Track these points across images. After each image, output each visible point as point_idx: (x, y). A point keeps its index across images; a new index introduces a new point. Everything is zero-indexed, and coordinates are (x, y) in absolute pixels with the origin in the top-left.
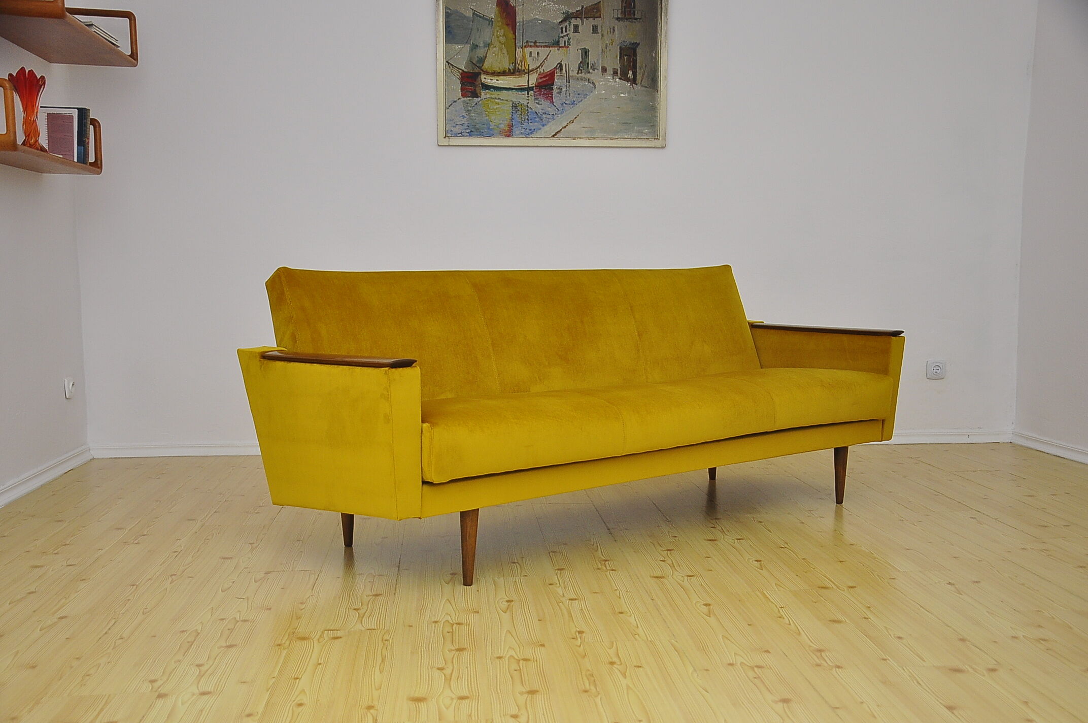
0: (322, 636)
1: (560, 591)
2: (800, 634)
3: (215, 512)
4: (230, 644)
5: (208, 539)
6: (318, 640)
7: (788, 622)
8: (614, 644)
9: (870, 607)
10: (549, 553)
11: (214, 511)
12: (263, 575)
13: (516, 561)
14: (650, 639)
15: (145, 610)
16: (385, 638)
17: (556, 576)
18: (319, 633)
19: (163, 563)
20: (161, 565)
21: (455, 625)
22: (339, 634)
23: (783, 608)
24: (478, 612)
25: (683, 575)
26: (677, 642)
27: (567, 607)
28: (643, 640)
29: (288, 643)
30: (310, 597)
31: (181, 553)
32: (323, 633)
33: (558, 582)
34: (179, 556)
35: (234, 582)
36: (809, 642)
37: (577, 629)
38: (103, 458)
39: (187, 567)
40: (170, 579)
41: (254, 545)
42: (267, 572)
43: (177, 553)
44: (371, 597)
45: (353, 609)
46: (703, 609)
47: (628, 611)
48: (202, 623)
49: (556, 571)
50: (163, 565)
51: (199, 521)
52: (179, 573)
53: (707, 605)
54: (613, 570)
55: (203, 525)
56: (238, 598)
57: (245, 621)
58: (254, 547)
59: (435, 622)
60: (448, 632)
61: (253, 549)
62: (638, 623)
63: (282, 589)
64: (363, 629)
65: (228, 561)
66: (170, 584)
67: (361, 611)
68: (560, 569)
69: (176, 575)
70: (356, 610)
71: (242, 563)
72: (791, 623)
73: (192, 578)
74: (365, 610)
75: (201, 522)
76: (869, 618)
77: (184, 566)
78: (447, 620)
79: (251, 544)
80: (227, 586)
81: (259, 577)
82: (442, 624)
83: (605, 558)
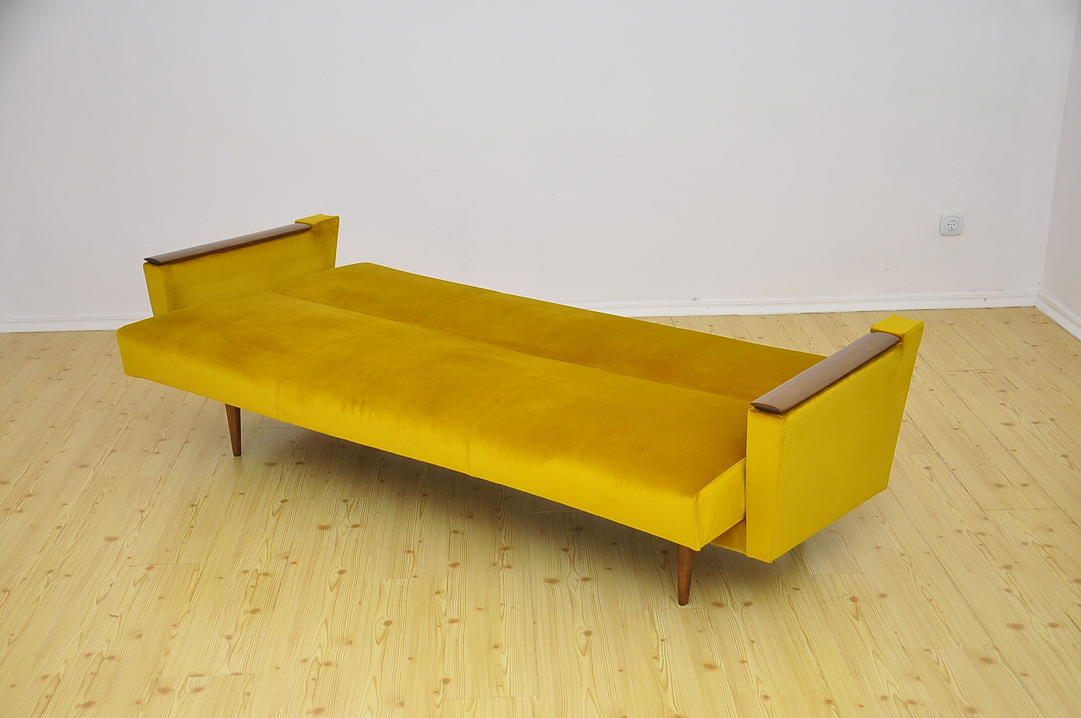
0: (184, 687)
1: (444, 603)
2: (666, 688)
3: (112, 451)
4: (88, 701)
5: (97, 504)
6: (180, 693)
7: (661, 668)
8: (475, 699)
9: (753, 642)
10: (451, 533)
11: (110, 450)
12: (144, 571)
13: (412, 550)
14: (512, 695)
15: (12, 637)
16: (248, 690)
17: (447, 578)
18: (183, 680)
19: (43, 548)
20: (39, 553)
21: (323, 666)
22: (203, 682)
23: (663, 640)
24: (350, 643)
25: (579, 578)
26: (538, 700)
27: (444, 634)
28: (505, 696)
29: (147, 699)
30: (185, 613)
31: (66, 527)
32: (186, 680)
33: (446, 590)
34: (63, 533)
35: (111, 585)
36: (672, 704)
37: (444, 676)
39: (68, 554)
40: (46, 579)
41: (145, 514)
42: (149, 567)
43: (61, 529)
44: (248, 614)
45: (225, 637)
46: (582, 640)
47: (504, 644)
48: (66, 661)
49: (449, 568)
50: (41, 553)
51: (92, 468)
52: (57, 567)
53: (588, 633)
54: (509, 567)
55: (95, 476)
56: (111, 616)
57: (111, 658)
58: (143, 519)
59: (304, 661)
60: (313, 680)
61: (142, 522)
62: (509, 666)
63: (160, 598)
64: (228, 674)
65: (112, 544)
66: (45, 588)
67: (233, 641)
68: (454, 565)
69: (53, 571)
70: (229, 638)
71: (127, 547)
72: (664, 670)
73: (69, 578)
74: (237, 640)
75: (94, 470)
76: (747, 662)
77: (63, 555)
78: (317, 657)
79: (142, 511)
80: (103, 592)
81: (139, 575)
82: (310, 665)
83: (505, 545)
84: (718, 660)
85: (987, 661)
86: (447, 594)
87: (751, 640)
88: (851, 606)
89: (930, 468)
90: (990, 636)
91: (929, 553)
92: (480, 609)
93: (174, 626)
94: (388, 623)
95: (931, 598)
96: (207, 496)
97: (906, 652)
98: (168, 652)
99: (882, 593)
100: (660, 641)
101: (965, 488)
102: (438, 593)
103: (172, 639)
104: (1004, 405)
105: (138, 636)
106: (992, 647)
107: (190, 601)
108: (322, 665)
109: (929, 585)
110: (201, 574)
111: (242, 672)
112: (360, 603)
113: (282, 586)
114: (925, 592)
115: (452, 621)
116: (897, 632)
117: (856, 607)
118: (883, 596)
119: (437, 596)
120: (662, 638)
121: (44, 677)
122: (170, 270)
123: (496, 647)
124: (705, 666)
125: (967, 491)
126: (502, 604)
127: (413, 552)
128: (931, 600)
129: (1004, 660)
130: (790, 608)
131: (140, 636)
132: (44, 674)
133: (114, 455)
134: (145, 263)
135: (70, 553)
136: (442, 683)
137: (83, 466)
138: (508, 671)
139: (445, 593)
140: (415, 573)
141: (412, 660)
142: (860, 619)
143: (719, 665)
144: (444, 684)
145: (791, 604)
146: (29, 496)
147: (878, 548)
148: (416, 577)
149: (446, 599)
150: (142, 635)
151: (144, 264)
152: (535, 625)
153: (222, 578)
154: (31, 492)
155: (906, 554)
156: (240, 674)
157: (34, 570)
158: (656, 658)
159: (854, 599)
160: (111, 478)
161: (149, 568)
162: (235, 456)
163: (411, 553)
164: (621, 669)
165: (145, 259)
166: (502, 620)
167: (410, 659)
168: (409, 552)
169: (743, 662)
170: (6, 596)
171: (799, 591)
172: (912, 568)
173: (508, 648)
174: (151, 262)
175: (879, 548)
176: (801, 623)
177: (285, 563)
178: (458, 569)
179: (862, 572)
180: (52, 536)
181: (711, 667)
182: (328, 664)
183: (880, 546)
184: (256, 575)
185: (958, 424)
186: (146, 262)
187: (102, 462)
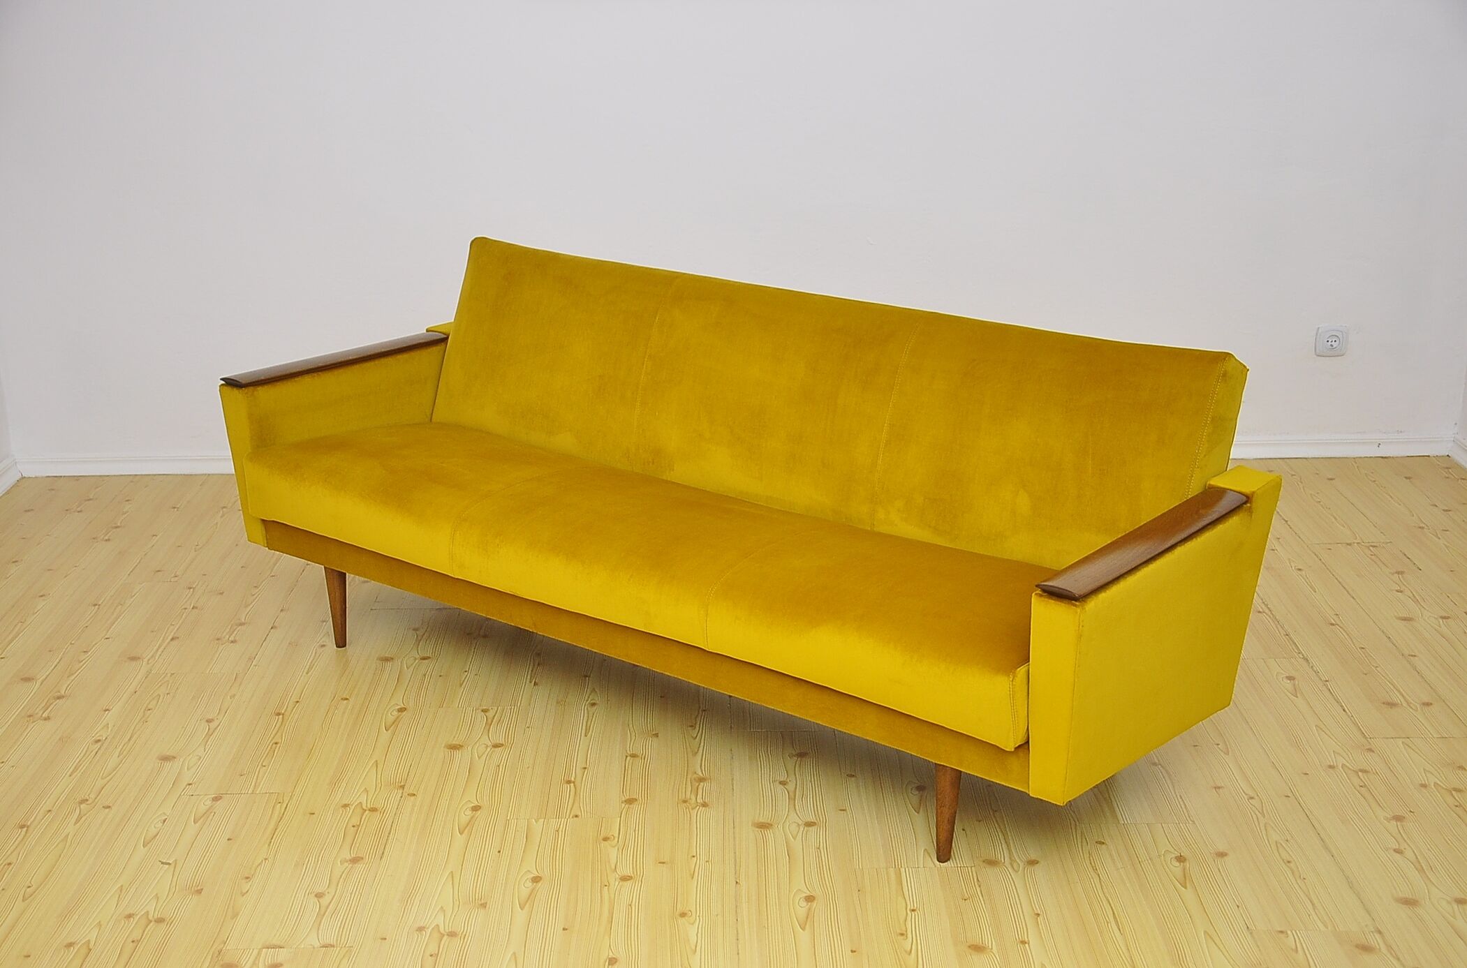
0: (257, 962)
1: (613, 853)
3: (172, 639)
5: (149, 710)
7: (909, 949)
9: (1038, 915)
10: (627, 757)
11: (170, 637)
12: (209, 803)
13: (573, 779)
15: (28, 889)
17: (619, 818)
18: (256, 952)
19: (76, 769)
20: (70, 776)
21: (445, 937)
22: (281, 956)
23: (913, 910)
24: (484, 905)
25: (800, 822)
27: (613, 896)
30: (262, 861)
31: (109, 740)
32: (259, 954)
33: (617, 835)
34: (103, 749)
35: (164, 821)
37: (611, 954)
38: (36, 477)
39: (108, 778)
40: (78, 811)
41: (213, 725)
42: (216, 797)
43: (100, 743)
44: (346, 864)
45: (313, 895)
46: (801, 908)
47: (693, 911)
48: (99, 924)
49: (623, 805)
50: (73, 776)
51: (146, 660)
52: (93, 796)
53: (809, 899)
54: (705, 805)
55: (149, 672)
56: (162, 863)
57: (160, 921)
58: (211, 731)
59: (421, 929)
60: (431, 956)
61: (209, 735)
62: (699, 941)
63: (228, 840)
64: (316, 946)
65: (168, 765)
66: (76, 823)
67: (325, 901)
68: (630, 801)
69: (87, 800)
70: (319, 896)
71: (188, 769)
72: (913, 951)
73: (108, 810)
74: (331, 897)
75: (148, 664)
76: (1029, 944)
77: (102, 779)
78: (438, 925)
79: (209, 721)
80: (153, 831)
81: (203, 808)
82: (428, 935)
83: (701, 775)
84: (989, 940)
85: (1366, 949)
86: (618, 841)
87: (1036, 912)
88: (1176, 867)
89: (1294, 679)
90: (1370, 915)
91: (1289, 797)
92: (664, 863)
93: (247, 878)
94: (536, 880)
95: (1290, 859)
96: (298, 702)
97: (1251, 933)
98: (237, 914)
99: (1221, 850)
100: (908, 912)
101: (1342, 706)
102: (605, 839)
103: (243, 896)
104: (1401, 592)
105: (197, 891)
106: (1373, 930)
107: (269, 845)
108: (444, 935)
109: (1287, 841)
110: (286, 808)
111: (335, 944)
112: (499, 852)
113: (394, 825)
114: (1281, 850)
115: (625, 879)
116: (1240, 905)
117: (1184, 869)
118: (1222, 855)
119: (604, 844)
120: (912, 908)
121: (70, 945)
122: (255, 393)
123: (683, 915)
124: (969, 947)
125: (1344, 710)
126: (694, 857)
127: (574, 783)
128: (1289, 862)
129: (1389, 947)
130: (1091, 869)
131: (199, 892)
132: (70, 940)
133: (174, 643)
134: (222, 385)
135: (111, 776)
136: (607, 963)
137: (133, 659)
138: (698, 948)
139: (616, 840)
140: (576, 811)
141: (566, 931)
142: (1188, 885)
143: (990, 947)
144: (609, 964)
145: (1093, 864)
146: (59, 698)
147: (1217, 788)
148: (576, 816)
149: (616, 848)
150: (202, 889)
151: (220, 386)
152: (738, 886)
153: (313, 814)
154: (63, 693)
155: (1256, 797)
156: (334, 946)
157: (62, 798)
158: (902, 934)
159: (1181, 859)
160: (169, 675)
161: (216, 799)
162: (337, 647)
163: (572, 785)
164: (854, 949)
165: (222, 379)
166: (693, 878)
167: (564, 929)
168: (569, 782)
169: (1023, 942)
170: (23, 833)
171: (1103, 846)
172: (1264, 816)
173: (699, 916)
174: (230, 383)
175: (1219, 788)
176: (1106, 891)
177: (400, 796)
178: (635, 806)
179: (1193, 822)
180: (88, 753)
181: (978, 949)
182: (452, 934)
183: (1219, 785)
184: (359, 811)
185: (1335, 617)
186: (223, 382)
187: (159, 653)
